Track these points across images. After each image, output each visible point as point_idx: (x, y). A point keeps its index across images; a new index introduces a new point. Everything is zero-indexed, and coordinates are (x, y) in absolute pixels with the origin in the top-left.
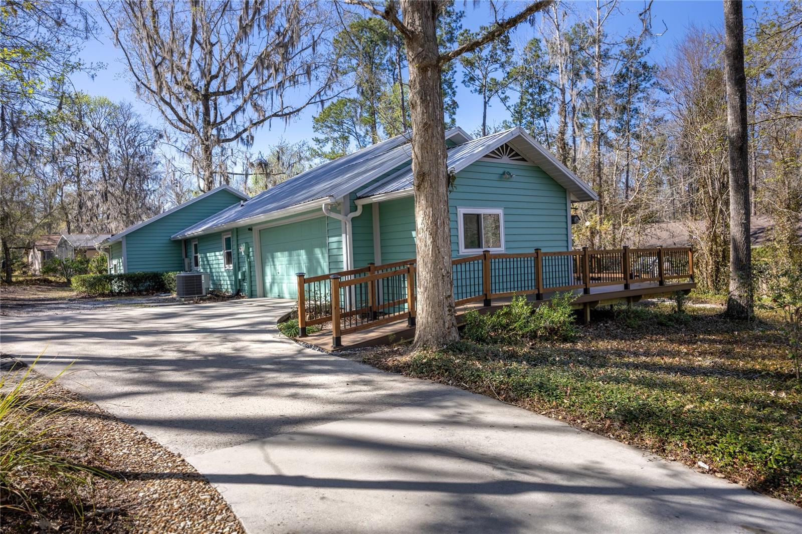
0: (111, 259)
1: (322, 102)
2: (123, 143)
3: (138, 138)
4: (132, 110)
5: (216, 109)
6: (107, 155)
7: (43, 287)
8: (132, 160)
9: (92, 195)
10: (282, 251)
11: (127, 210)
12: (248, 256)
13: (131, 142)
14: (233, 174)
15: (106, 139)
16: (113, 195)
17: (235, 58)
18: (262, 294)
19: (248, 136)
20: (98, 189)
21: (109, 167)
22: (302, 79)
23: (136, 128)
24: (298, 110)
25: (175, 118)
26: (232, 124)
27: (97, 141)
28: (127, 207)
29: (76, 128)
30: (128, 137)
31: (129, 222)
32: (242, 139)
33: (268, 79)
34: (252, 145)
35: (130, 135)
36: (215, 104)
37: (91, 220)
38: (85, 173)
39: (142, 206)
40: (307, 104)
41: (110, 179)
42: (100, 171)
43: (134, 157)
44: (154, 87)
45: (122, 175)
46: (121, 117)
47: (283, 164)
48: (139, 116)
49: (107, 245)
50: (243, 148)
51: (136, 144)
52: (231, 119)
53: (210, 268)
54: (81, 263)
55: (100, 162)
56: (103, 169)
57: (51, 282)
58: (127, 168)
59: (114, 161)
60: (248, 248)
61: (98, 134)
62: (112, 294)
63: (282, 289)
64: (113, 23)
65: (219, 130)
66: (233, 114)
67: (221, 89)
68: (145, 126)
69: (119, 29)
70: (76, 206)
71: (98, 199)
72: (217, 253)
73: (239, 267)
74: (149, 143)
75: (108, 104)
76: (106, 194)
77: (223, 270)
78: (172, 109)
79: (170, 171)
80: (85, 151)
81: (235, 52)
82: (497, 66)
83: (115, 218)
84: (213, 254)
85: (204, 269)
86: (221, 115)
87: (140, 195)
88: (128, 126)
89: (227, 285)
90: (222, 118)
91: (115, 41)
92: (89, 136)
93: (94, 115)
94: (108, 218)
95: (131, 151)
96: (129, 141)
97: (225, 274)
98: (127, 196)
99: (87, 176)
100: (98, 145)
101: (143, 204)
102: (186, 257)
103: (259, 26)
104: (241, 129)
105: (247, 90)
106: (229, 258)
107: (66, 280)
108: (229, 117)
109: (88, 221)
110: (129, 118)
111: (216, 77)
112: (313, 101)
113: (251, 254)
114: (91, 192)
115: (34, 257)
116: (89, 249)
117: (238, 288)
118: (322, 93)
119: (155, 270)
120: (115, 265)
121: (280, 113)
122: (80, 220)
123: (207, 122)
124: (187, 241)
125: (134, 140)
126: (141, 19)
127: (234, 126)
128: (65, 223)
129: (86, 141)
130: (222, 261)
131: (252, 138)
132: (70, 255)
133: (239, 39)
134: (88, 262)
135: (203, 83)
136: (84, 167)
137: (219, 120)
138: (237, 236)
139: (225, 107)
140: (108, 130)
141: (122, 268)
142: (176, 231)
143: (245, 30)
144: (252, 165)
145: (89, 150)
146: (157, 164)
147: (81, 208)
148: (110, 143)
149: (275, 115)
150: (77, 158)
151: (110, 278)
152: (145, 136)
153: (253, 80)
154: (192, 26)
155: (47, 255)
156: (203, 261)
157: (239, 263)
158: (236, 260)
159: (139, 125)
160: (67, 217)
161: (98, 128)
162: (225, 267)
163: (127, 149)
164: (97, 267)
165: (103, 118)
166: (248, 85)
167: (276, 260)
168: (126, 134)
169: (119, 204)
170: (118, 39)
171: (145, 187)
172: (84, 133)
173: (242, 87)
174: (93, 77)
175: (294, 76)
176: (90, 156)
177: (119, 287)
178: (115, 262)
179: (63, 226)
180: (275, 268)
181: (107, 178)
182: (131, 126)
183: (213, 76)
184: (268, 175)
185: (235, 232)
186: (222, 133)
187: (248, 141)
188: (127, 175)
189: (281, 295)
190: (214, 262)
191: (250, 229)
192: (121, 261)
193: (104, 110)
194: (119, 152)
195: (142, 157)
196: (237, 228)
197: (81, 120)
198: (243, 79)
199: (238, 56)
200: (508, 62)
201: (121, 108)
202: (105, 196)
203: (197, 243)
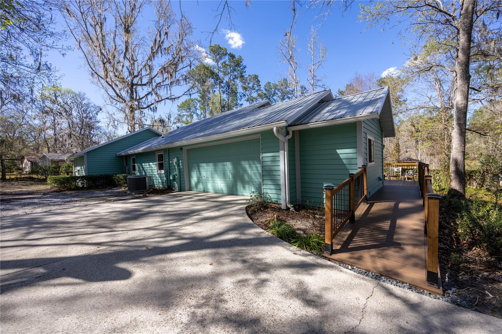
0: (76, 166)
1: (190, 94)
2: (80, 111)
3: (89, 110)
4: (85, 96)
5: (136, 92)
6: (71, 116)
7: (28, 182)
8: (85, 119)
9: (62, 135)
10: (207, 162)
11: (82, 143)
12: (178, 166)
13: (85, 111)
14: (145, 125)
15: (71, 109)
16: (74, 135)
17: (148, 67)
18: (188, 189)
19: (154, 107)
20: (66, 132)
21: (72, 122)
22: (182, 82)
23: (88, 105)
24: (179, 97)
25: (115, 94)
26: (145, 101)
27: (65, 109)
28: (82, 141)
29: (54, 102)
30: (83, 109)
31: (83, 148)
32: (151, 109)
33: (165, 80)
34: (156, 111)
35: (84, 108)
36: (136, 90)
37: (62, 147)
38: (58, 124)
39: (90, 141)
40: (183, 95)
41: (73, 128)
42: (67, 124)
43: (86, 118)
44: (102, 73)
45: (80, 126)
46: (79, 99)
47: (171, 122)
48: (89, 99)
49: (72, 159)
50: (151, 113)
51: (88, 112)
52: (145, 98)
53: (145, 172)
54: (55, 168)
55: (67, 119)
56: (69, 123)
57: (35, 178)
58: (83, 123)
59: (75, 120)
60: (178, 160)
61: (66, 106)
62: (77, 188)
63: (207, 187)
64: (77, 37)
65: (139, 103)
66: (146, 95)
67: (140, 83)
68: (92, 104)
69: (81, 41)
70: (53, 140)
71: (66, 137)
72: (151, 164)
73: (170, 172)
74: (95, 112)
75: (72, 92)
76: (70, 135)
77: (156, 173)
78: (113, 88)
79: (112, 120)
80: (58, 114)
81: (148, 64)
82: (255, 91)
83: (75, 146)
84: (147, 164)
85: (140, 172)
86: (139, 96)
87: (89, 136)
88: (83, 103)
89: (158, 183)
90: (139, 97)
91: (78, 47)
92: (61, 106)
93: (64, 97)
94: (72, 146)
95: (85, 115)
96: (83, 111)
97: (157, 176)
98: (82, 136)
99: (59, 126)
100: (66, 111)
101: (91, 140)
102: (126, 166)
103: (161, 53)
104: (150, 104)
105: (154, 84)
106: (161, 167)
107: (45, 178)
108: (144, 97)
109: (60, 147)
110: (84, 100)
111: (137, 76)
112: (186, 93)
113: (181, 164)
114: (62, 134)
115: (26, 164)
116: (60, 161)
117: (169, 185)
118: (190, 91)
119: (107, 173)
120: (78, 170)
121: (170, 98)
122: (55, 147)
123: (132, 98)
124: (127, 157)
125: (86, 110)
126: (96, 35)
127: (146, 102)
128: (47, 148)
129: (59, 109)
130: (156, 168)
131: (156, 108)
132: (48, 164)
133: (150, 59)
134: (59, 167)
135: (130, 78)
136: (58, 121)
137: (138, 98)
138: (169, 153)
139: (141, 92)
140: (72, 105)
141: (83, 172)
142: (120, 151)
143: (153, 54)
144: (156, 121)
145: (61, 114)
146: (99, 122)
147: (56, 141)
148: (73, 111)
149: (167, 98)
150: (54, 117)
151: (76, 178)
152: (92, 109)
153: (158, 80)
154: (125, 47)
155: (33, 164)
156: (139, 168)
157: (170, 170)
158: (167, 168)
159: (89, 104)
160: (48, 145)
161: (66, 103)
162: (158, 172)
163: (82, 114)
164: (65, 170)
165: (69, 99)
166: (155, 82)
167: (201, 168)
168: (82, 107)
169: (78, 140)
170: (80, 46)
171: (92, 132)
172: (58, 105)
173: (152, 82)
174: (63, 55)
175: (178, 80)
176: (61, 116)
177: (82, 183)
178: (78, 168)
179: (46, 150)
180: (200, 174)
181: (71, 127)
182: (85, 104)
183: (135, 76)
184: (164, 126)
185: (167, 150)
186: (140, 104)
187: (154, 109)
188: (83, 126)
189: (206, 190)
190: (148, 169)
191: (181, 149)
192: (83, 167)
193: (69, 95)
194: (78, 115)
195: (91, 118)
196: (169, 148)
197: (56, 99)
198: (152, 79)
199: (149, 66)
200: (259, 90)
201: (79, 95)
202: (70, 136)
203: (134, 157)
